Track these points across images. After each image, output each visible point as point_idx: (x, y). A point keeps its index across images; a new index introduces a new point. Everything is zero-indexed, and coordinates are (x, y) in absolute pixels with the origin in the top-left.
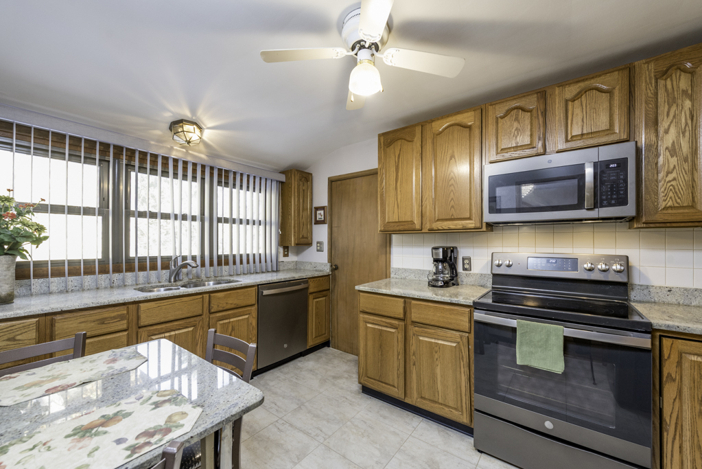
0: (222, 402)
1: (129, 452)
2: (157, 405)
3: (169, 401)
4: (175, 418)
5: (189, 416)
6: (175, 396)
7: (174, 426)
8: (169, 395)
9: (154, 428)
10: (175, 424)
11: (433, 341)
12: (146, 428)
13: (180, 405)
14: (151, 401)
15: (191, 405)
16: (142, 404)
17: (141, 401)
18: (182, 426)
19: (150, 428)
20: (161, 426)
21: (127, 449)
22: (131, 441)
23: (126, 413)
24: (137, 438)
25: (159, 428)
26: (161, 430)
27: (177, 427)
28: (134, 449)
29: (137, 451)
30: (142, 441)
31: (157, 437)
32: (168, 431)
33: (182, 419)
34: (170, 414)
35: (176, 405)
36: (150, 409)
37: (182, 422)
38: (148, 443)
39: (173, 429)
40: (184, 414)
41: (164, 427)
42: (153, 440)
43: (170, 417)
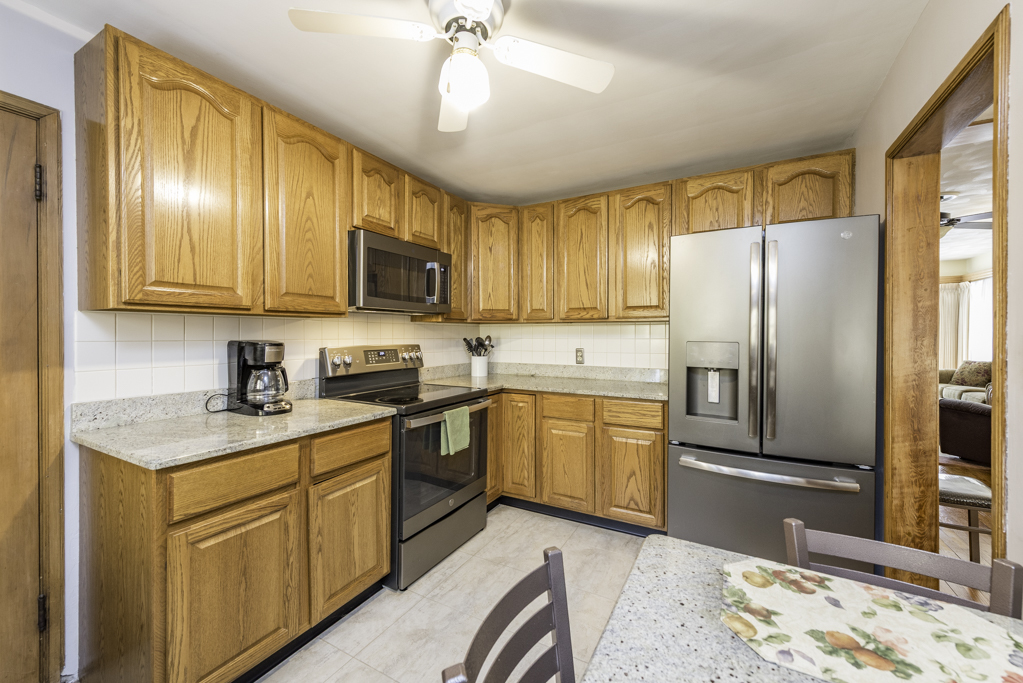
0: (696, 558)
1: (827, 583)
2: (767, 616)
3: (748, 610)
4: (759, 580)
5: (744, 570)
6: (734, 609)
7: (768, 573)
8: (740, 618)
9: (790, 588)
10: (765, 574)
11: (349, 489)
12: (798, 594)
13: (741, 590)
14: (772, 630)
15: (729, 579)
16: (787, 638)
17: (785, 646)
18: (759, 567)
19: (793, 591)
20: (780, 584)
21: (828, 588)
22: (821, 593)
23: (817, 640)
24: (813, 592)
25: (784, 583)
26: (783, 580)
27: (765, 571)
28: (821, 583)
29: (818, 579)
30: (809, 585)
31: (792, 577)
32: (777, 574)
33: (753, 573)
34: (762, 589)
35: (745, 594)
36: (779, 617)
37: (757, 571)
38: (803, 577)
39: (770, 572)
40: (746, 577)
41: (778, 581)
42: (797, 577)
43: (764, 586)
